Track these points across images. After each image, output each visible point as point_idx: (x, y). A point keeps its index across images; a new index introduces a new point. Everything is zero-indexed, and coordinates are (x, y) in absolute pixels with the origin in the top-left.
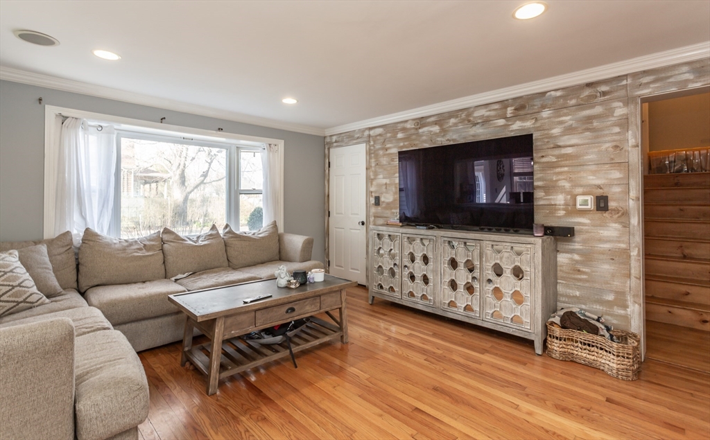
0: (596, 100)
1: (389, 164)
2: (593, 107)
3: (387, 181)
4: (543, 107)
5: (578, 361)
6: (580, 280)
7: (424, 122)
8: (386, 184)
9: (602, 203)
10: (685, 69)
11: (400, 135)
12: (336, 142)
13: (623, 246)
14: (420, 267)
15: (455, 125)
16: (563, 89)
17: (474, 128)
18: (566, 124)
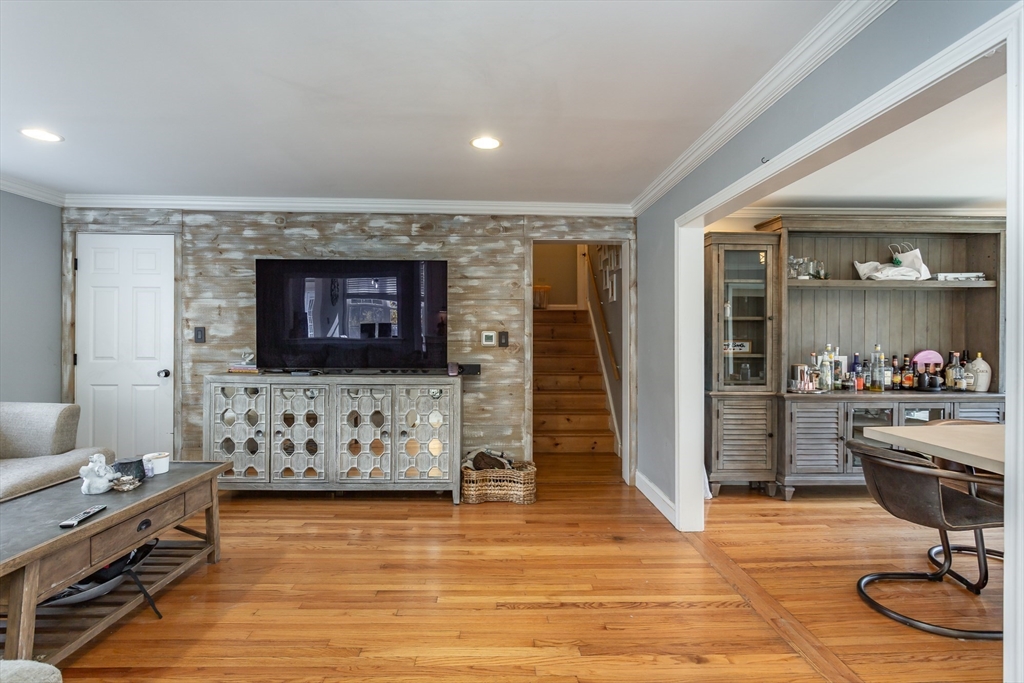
0: (499, 235)
1: (227, 276)
2: (496, 241)
3: (223, 303)
4: (451, 231)
5: (491, 499)
6: (484, 419)
7: (293, 219)
8: (219, 307)
9: (503, 339)
10: (563, 221)
11: (248, 233)
12: (95, 222)
13: (519, 380)
14: (303, 430)
15: (343, 232)
16: (470, 215)
17: (370, 242)
18: (474, 254)
